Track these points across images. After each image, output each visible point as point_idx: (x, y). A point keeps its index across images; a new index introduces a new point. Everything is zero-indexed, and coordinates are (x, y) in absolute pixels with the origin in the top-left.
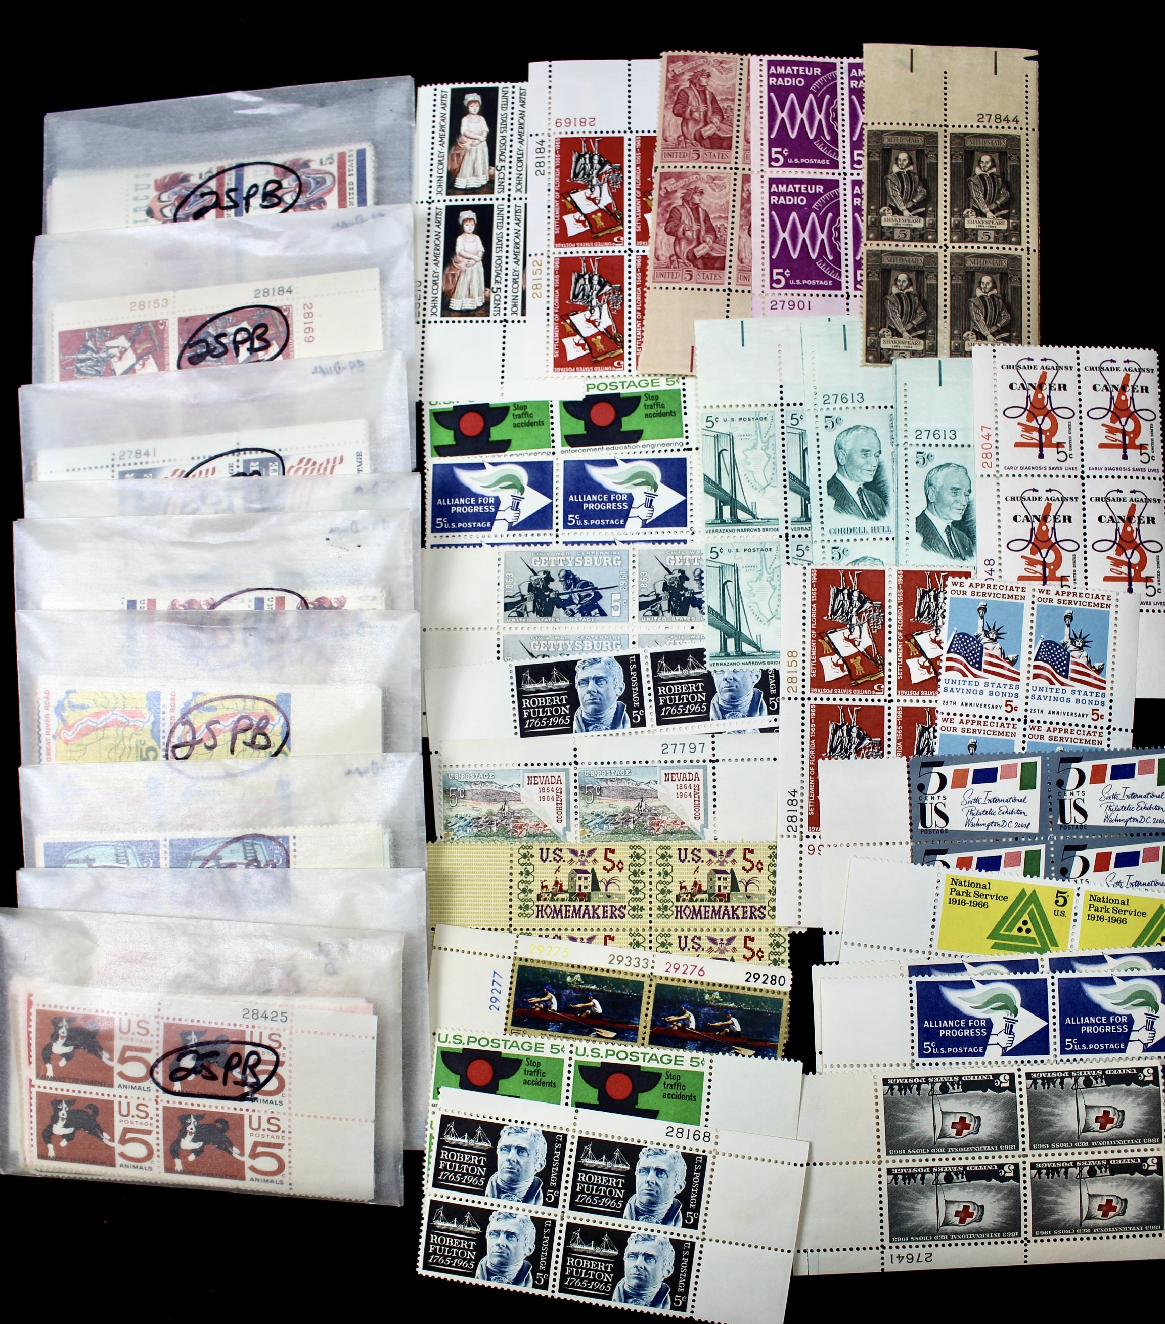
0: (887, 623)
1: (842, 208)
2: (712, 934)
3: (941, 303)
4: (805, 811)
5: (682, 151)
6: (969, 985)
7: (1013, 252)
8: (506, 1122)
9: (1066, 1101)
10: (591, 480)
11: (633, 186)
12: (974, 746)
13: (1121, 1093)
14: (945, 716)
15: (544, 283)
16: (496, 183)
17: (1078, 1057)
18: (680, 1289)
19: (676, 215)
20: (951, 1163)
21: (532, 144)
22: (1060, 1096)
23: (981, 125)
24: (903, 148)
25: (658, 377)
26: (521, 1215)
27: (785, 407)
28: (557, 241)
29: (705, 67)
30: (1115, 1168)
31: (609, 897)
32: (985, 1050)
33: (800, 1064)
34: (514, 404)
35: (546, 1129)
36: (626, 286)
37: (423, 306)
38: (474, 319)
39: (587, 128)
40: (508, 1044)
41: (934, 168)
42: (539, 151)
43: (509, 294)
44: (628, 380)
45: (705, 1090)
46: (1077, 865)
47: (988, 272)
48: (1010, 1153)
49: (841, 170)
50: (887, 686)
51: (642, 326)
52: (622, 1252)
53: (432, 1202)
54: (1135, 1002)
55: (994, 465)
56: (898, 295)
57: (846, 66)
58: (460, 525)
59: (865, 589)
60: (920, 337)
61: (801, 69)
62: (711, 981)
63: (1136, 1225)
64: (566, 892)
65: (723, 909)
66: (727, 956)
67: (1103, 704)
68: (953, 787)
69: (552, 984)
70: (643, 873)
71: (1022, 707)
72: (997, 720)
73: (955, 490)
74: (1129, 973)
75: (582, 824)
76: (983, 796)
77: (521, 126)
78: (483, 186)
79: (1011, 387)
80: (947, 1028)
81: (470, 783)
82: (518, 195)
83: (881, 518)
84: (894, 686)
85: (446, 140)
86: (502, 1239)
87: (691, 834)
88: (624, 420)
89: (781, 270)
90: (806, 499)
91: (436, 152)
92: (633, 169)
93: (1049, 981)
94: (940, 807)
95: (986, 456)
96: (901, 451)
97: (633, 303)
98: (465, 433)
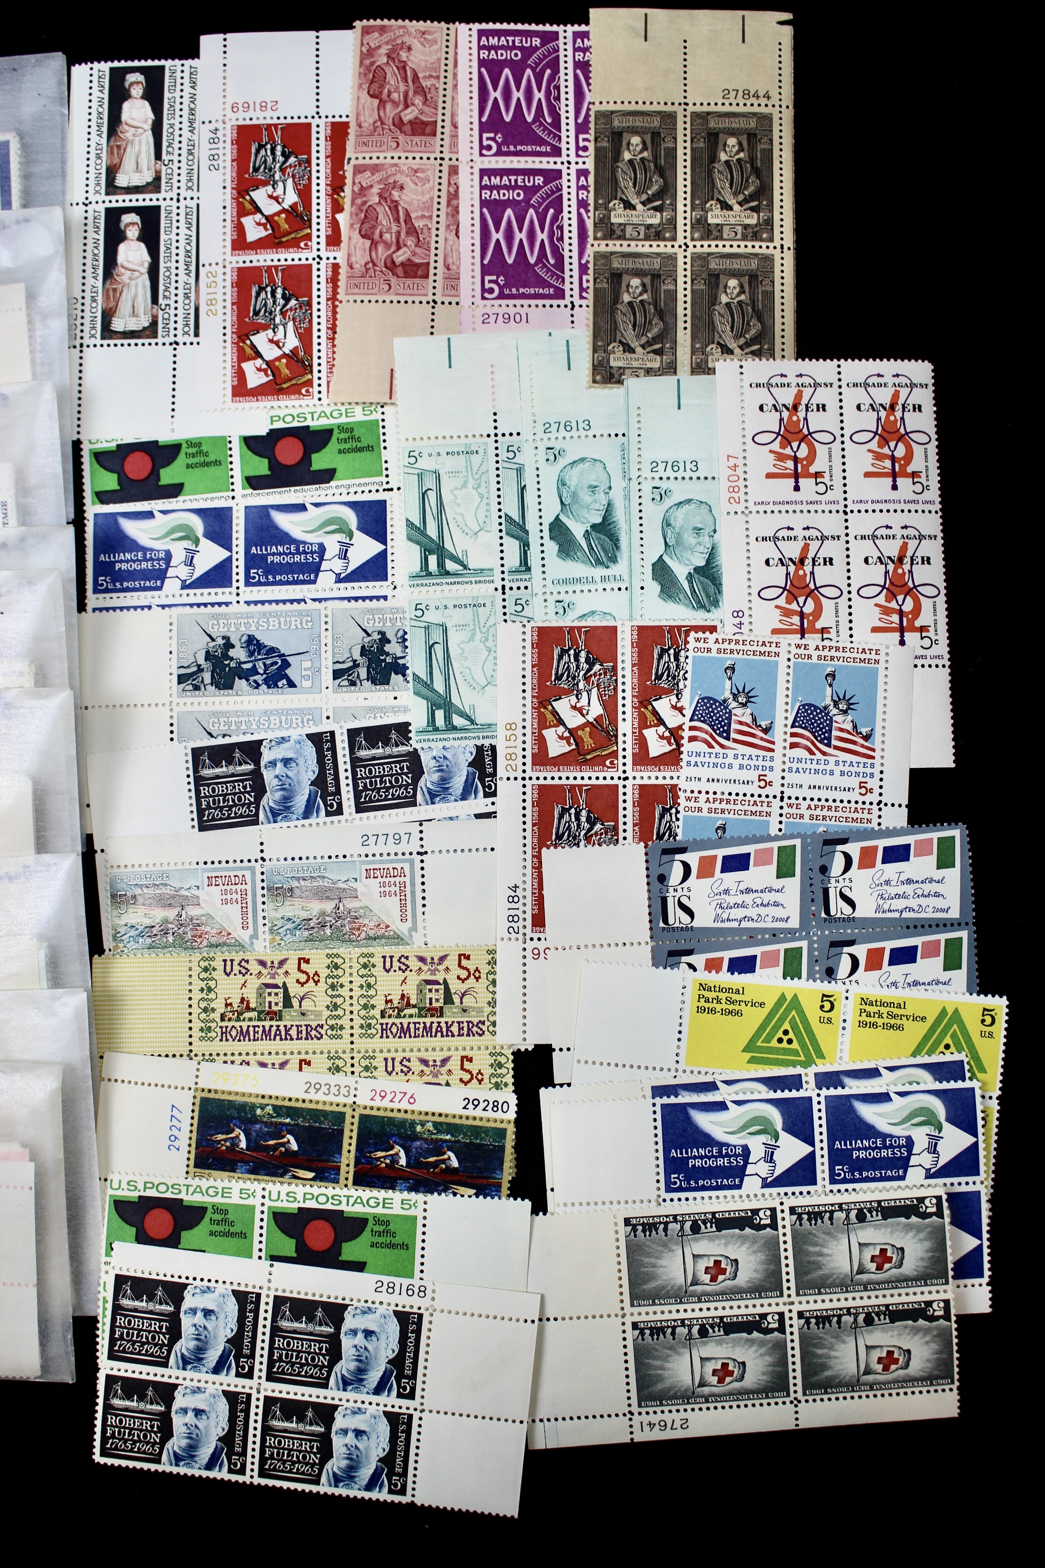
0: (620, 687)
1: (565, 203)
2: (423, 1055)
3: (680, 312)
4: (528, 909)
5: (379, 138)
6: (721, 1106)
7: (764, 251)
8: (190, 1281)
9: (835, 1238)
10: (277, 528)
11: (322, 181)
12: (723, 828)
13: (900, 1228)
14: (689, 794)
15: (220, 297)
16: (163, 180)
17: (850, 1186)
18: (398, 1470)
19: (372, 215)
20: (705, 1314)
21: (204, 133)
22: (829, 1233)
23: (727, 102)
24: (635, 131)
25: (353, 406)
26: (211, 1389)
27: (499, 438)
28: (234, 248)
29: (406, 39)
30: (896, 1315)
31: (303, 1014)
32: (741, 1181)
33: (528, 1204)
34: (187, 442)
35: (236, 1287)
36: (315, 300)
37: (80, 328)
38: (140, 342)
39: (269, 113)
40: (191, 1190)
41: (672, 154)
42: (213, 141)
43: (180, 312)
44: (319, 410)
45: (419, 1237)
46: (845, 964)
47: (734, 274)
48: (773, 1301)
49: (564, 158)
50: (621, 761)
51: (334, 346)
52: (329, 1428)
53: (108, 1377)
54: (914, 1121)
55: (742, 501)
56: (630, 304)
57: (569, 35)
58: (125, 584)
59: (594, 648)
60: (655, 352)
61: (517, 39)
62: (424, 1109)
63: (922, 1379)
64: (253, 1010)
65: (435, 1026)
66: (442, 1079)
67: (872, 775)
68: (698, 877)
69: (239, 1118)
70: (342, 986)
71: (777, 782)
72: (748, 797)
73: (698, 530)
74: (908, 1088)
75: (271, 931)
76: (733, 887)
77: (192, 112)
78: (148, 184)
79: (761, 408)
80: (697, 1157)
81: (141, 886)
82: (189, 194)
83: (611, 564)
84: (629, 761)
85: (105, 129)
86: (190, 1418)
87: (397, 939)
88: (315, 457)
89: (494, 278)
90: (525, 545)
91: (93, 143)
92: (322, 161)
93: (815, 1100)
94: (684, 900)
95: (733, 490)
96: (634, 486)
97: (323, 320)
98: (131, 476)
